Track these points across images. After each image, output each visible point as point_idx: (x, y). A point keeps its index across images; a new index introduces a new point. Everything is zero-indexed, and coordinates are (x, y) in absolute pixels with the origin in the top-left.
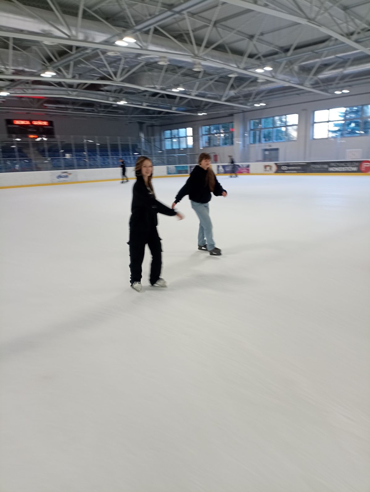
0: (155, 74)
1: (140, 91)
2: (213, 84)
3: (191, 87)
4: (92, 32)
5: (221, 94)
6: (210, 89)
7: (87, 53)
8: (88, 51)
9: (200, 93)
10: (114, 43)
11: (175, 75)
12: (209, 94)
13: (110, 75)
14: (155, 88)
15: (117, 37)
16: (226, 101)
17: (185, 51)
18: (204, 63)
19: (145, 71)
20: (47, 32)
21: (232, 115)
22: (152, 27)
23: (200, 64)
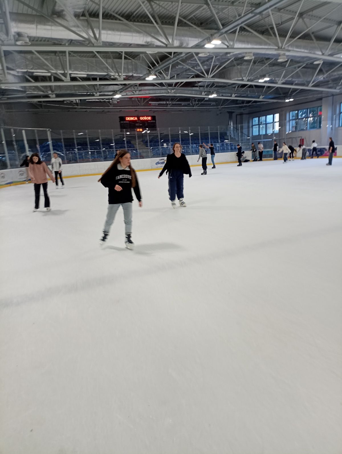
0: (244, 67)
1: (229, 84)
2: (300, 70)
3: (279, 76)
4: (186, 39)
5: (309, 80)
6: (297, 75)
7: (182, 57)
8: (182, 56)
9: (286, 81)
10: (204, 46)
11: (262, 66)
12: (297, 81)
13: (203, 73)
14: (242, 80)
15: (206, 41)
16: (313, 86)
17: (269, 45)
18: (287, 53)
19: (234, 66)
20: (150, 43)
21: (321, 99)
22: (238, 28)
23: (284, 54)
